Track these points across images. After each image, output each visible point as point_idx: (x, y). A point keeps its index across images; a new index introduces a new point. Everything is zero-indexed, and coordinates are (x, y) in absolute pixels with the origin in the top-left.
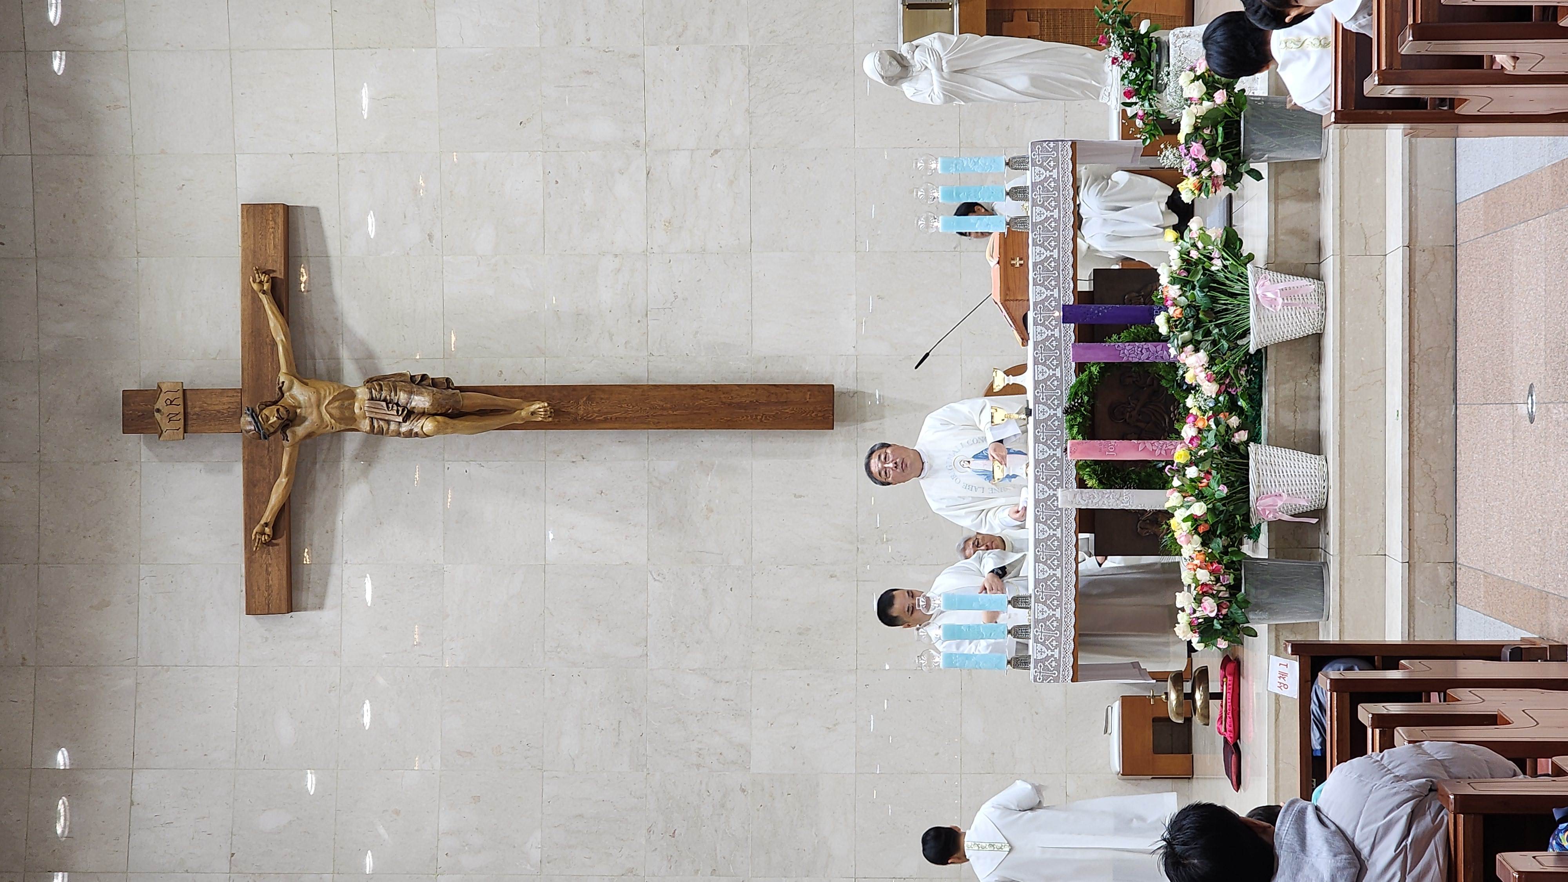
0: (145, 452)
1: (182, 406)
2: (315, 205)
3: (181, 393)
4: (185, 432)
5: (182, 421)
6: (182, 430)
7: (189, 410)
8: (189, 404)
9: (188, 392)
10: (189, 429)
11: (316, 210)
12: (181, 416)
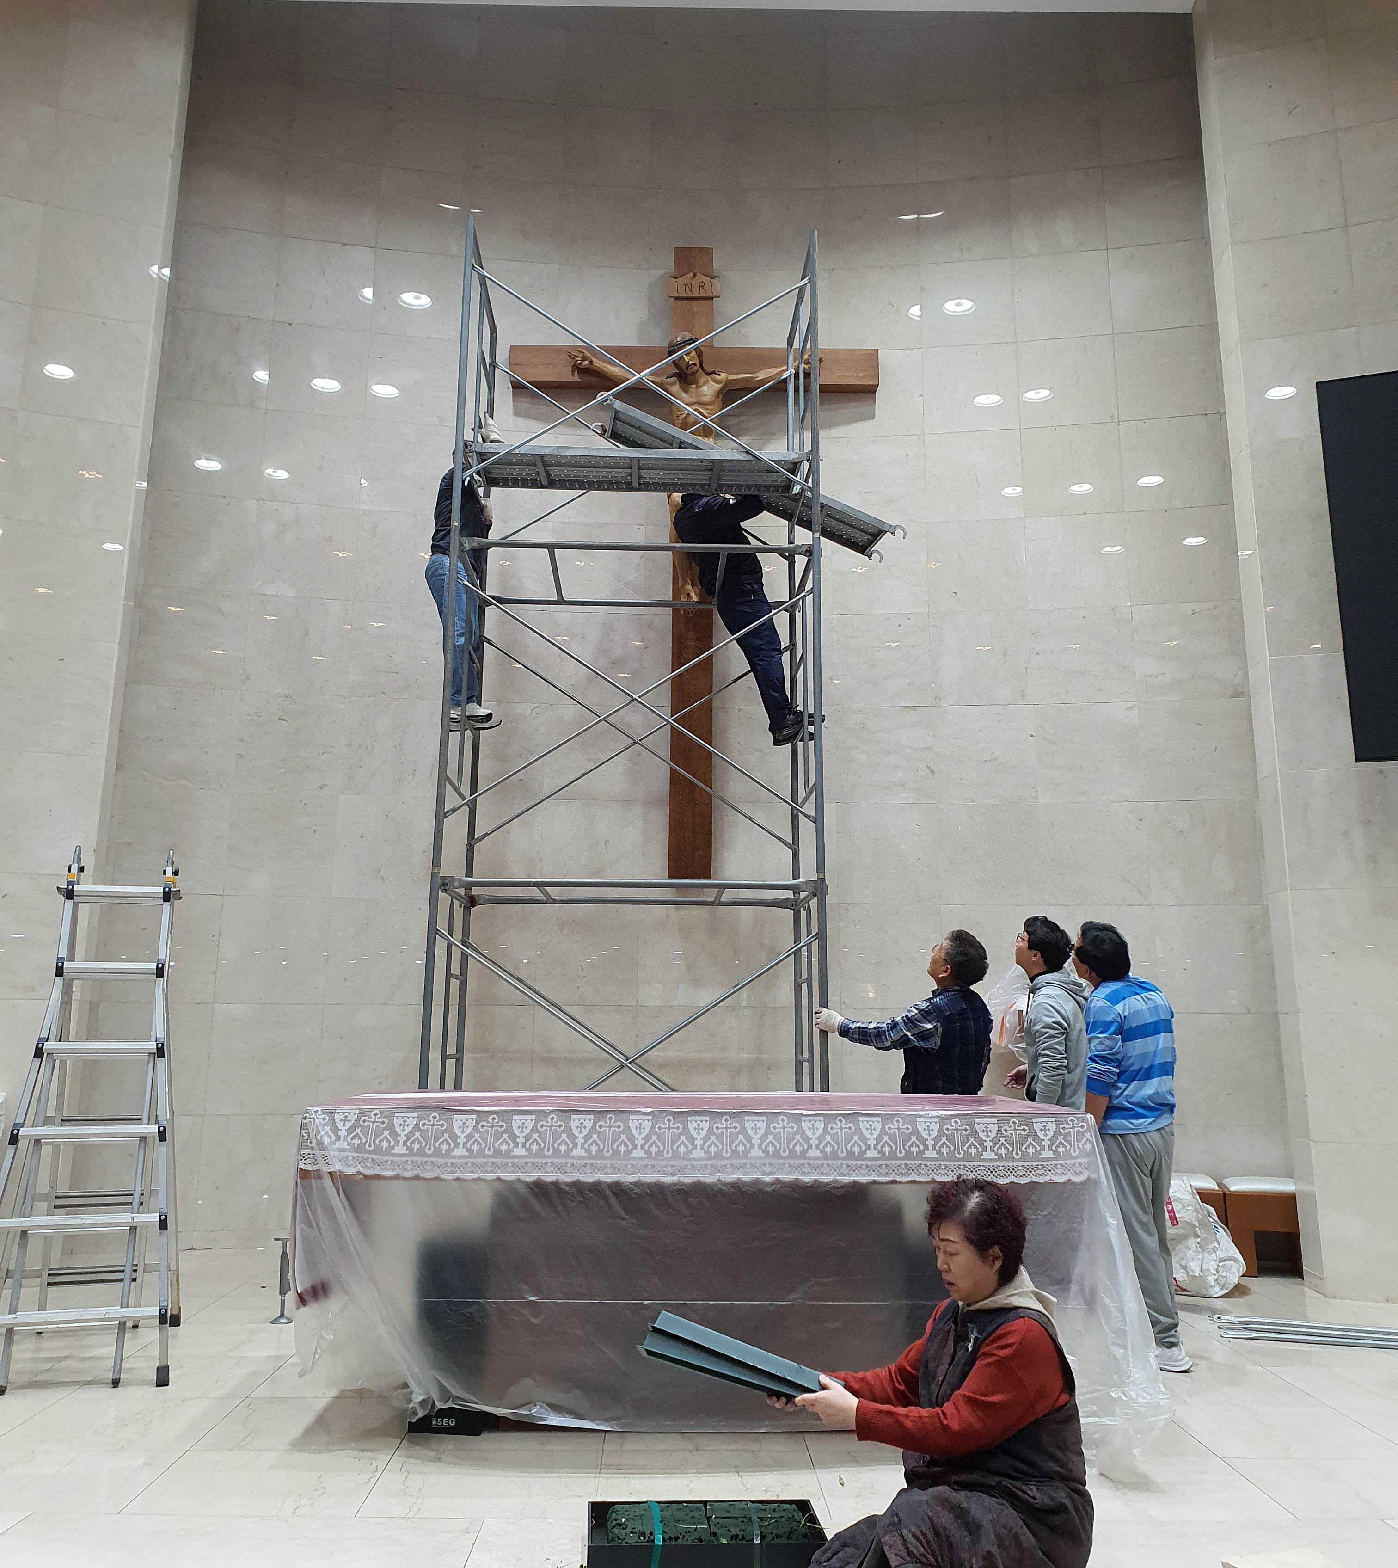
0: (658, 273)
1: (698, 295)
2: (876, 416)
3: (709, 294)
4: (676, 298)
5: (686, 295)
6: (677, 295)
7: (695, 302)
8: (701, 302)
9: (710, 301)
10: (679, 302)
11: (872, 417)
12: (689, 295)
